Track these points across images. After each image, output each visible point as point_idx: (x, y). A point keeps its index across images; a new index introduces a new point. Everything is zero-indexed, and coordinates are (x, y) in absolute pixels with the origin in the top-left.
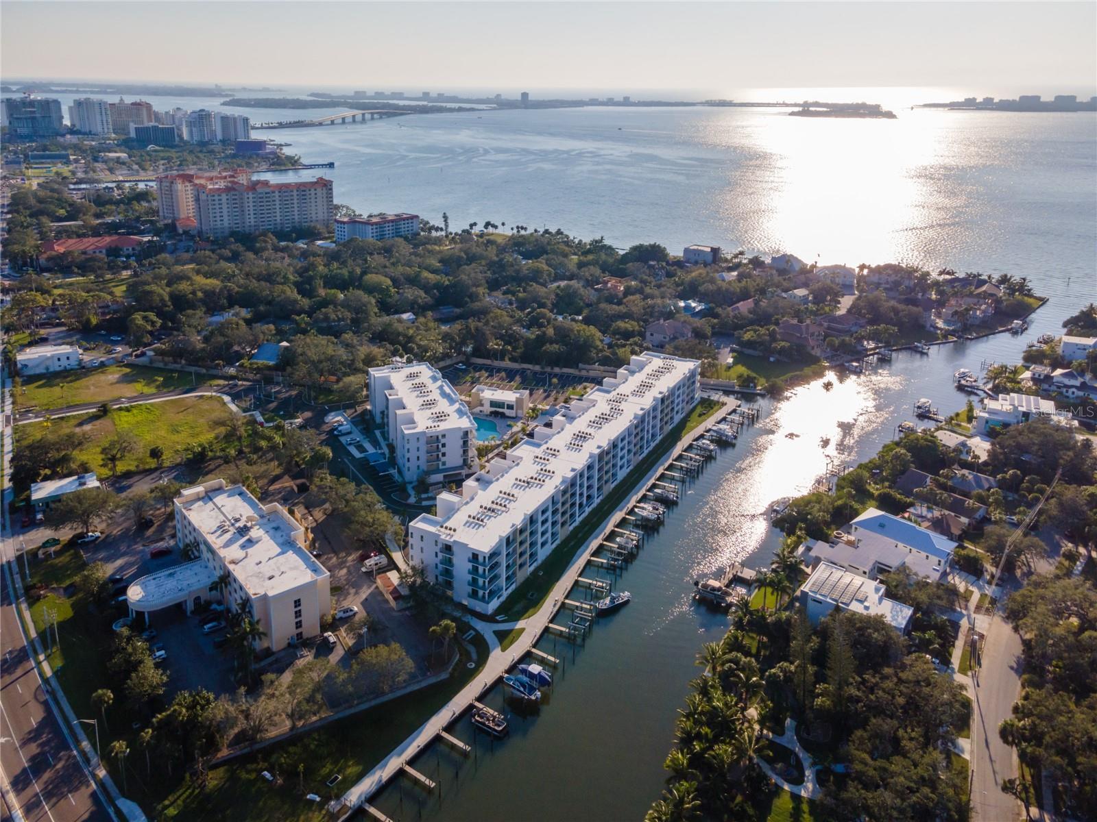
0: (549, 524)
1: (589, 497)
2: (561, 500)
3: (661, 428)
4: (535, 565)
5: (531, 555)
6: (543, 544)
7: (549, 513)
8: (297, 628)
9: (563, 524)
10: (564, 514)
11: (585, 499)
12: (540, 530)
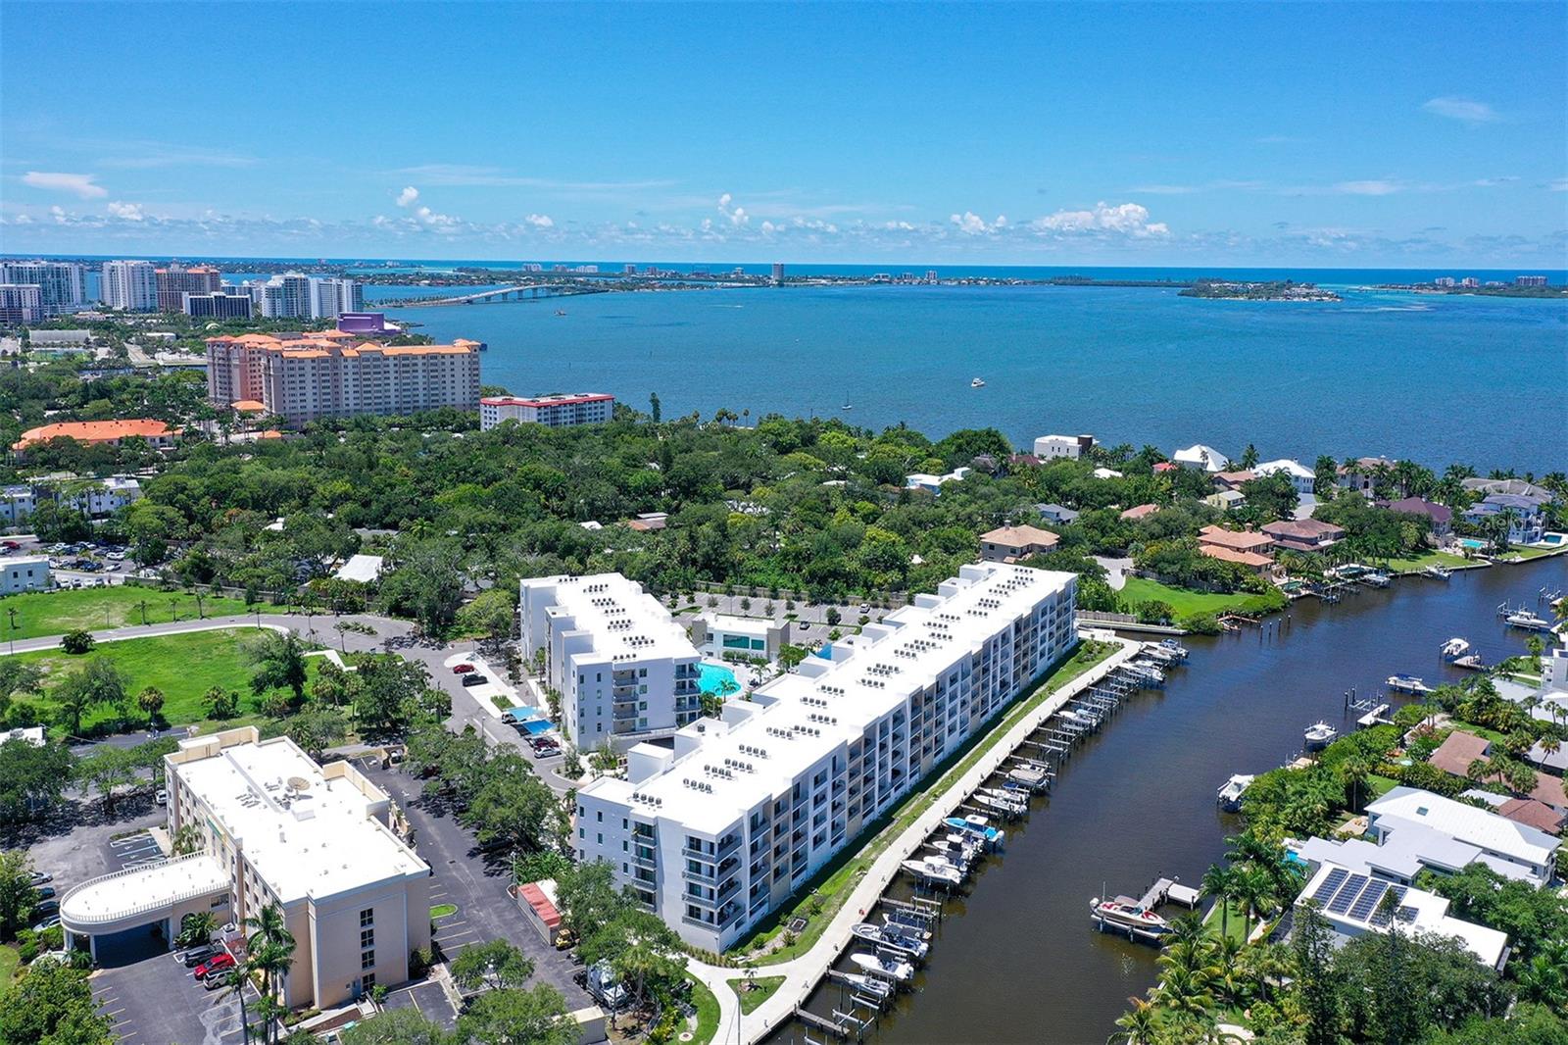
0: (827, 805)
1: (896, 773)
2: (849, 766)
3: (1016, 676)
4: (803, 876)
5: (796, 857)
6: (818, 841)
7: (828, 785)
8: (364, 965)
9: (852, 812)
10: (852, 792)
11: (889, 773)
12: (812, 813)
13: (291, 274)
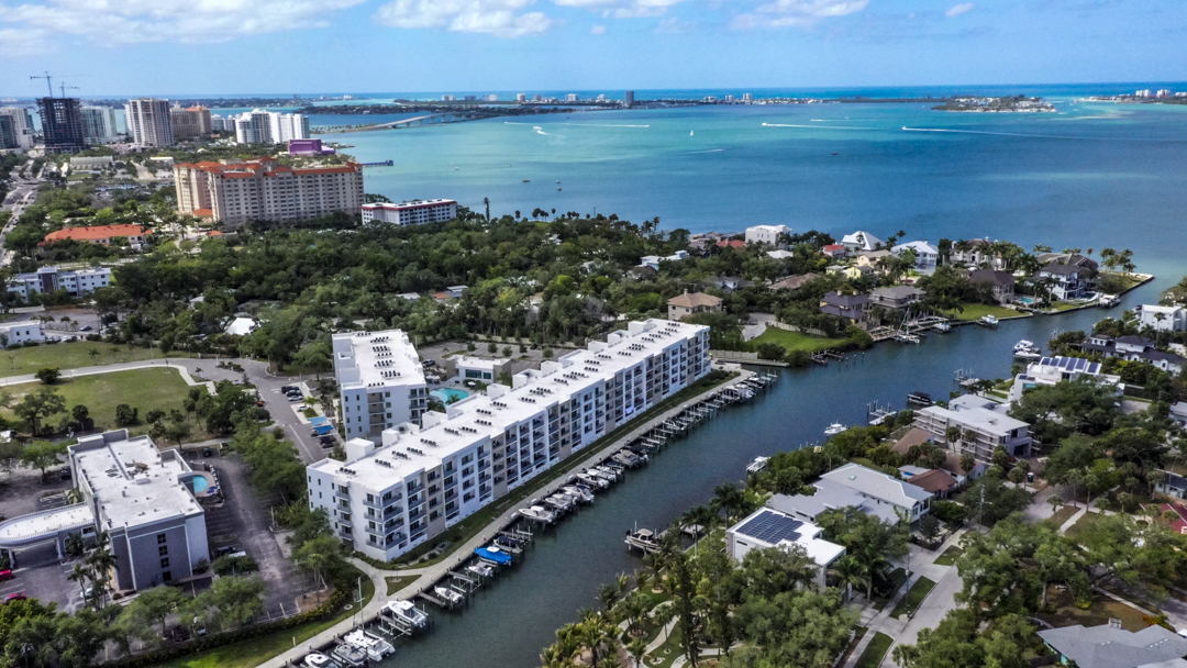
0: (474, 475)
1: (537, 457)
2: (493, 452)
3: (649, 394)
4: (456, 519)
5: (449, 507)
6: (467, 497)
7: (474, 463)
8: (163, 566)
9: (497, 481)
10: (497, 468)
11: (531, 457)
12: (461, 480)
13: (256, 111)
